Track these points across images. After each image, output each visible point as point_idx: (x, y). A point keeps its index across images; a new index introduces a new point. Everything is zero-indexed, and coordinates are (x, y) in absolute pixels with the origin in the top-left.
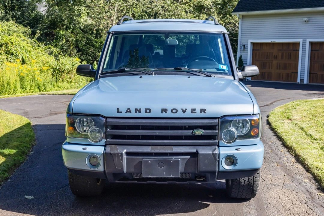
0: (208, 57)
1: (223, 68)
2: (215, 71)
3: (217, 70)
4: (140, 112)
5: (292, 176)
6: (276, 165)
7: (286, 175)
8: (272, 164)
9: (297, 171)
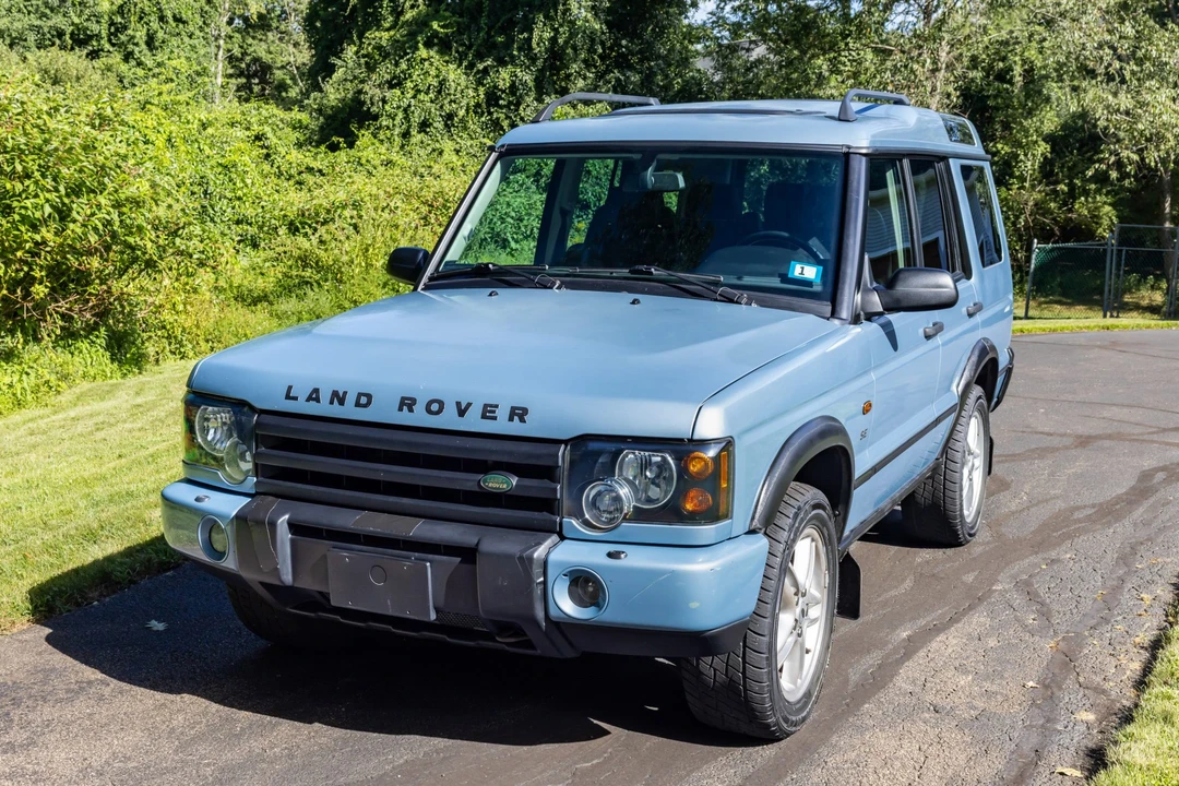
0: (786, 234)
1: (802, 273)
2: (775, 282)
3: (782, 282)
4: (342, 402)
5: (1055, 690)
6: (1048, 645)
7: (1031, 684)
8: (1037, 638)
9: (1098, 679)
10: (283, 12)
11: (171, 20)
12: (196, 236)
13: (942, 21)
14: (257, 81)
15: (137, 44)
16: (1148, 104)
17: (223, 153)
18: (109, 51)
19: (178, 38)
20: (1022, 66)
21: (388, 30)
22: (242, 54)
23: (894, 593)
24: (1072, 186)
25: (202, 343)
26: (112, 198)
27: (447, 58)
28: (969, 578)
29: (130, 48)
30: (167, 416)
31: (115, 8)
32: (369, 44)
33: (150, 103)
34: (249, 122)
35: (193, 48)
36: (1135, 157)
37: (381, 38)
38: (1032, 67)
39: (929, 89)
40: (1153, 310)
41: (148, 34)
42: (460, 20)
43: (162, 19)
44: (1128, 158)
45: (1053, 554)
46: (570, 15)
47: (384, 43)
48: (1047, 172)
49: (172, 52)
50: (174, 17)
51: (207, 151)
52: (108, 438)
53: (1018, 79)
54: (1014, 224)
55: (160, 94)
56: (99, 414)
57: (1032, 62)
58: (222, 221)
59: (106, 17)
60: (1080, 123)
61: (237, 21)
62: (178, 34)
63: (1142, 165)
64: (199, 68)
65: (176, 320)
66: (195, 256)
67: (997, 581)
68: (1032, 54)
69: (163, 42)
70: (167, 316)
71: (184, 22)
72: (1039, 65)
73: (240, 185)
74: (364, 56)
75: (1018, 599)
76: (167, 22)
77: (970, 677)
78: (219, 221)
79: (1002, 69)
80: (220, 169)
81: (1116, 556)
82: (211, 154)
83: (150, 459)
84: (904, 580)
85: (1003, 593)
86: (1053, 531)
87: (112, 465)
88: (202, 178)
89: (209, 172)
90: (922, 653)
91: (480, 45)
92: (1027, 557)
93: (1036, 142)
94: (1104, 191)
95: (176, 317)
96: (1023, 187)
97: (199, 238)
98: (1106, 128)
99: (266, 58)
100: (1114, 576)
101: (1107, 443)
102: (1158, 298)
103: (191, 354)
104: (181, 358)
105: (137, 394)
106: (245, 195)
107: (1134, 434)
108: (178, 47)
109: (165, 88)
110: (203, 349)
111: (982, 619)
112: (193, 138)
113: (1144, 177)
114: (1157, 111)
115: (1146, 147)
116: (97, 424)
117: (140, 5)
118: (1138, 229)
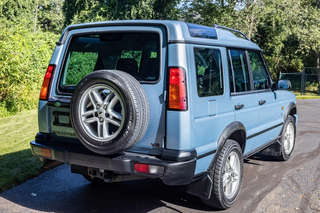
5: (304, 210)
6: (301, 196)
7: (297, 208)
8: (297, 194)
9: (317, 207)
10: (54, 4)
11: (21, 7)
12: (32, 73)
13: (252, 8)
14: (46, 25)
15: (11, 15)
16: (312, 32)
17: (39, 48)
18: (3, 17)
19: (24, 13)
20: (275, 21)
21: (87, 10)
22: (42, 17)
23: (253, 181)
24: (290, 56)
25: (34, 105)
26: (8, 62)
27: (105, 19)
28: (275, 176)
29: (9, 16)
30: (27, 128)
31: (5, 4)
32: (82, 15)
33: (16, 32)
34: (46, 38)
35: (28, 16)
36: (309, 48)
37: (85, 13)
38: (278, 21)
39: (249, 28)
40: (314, 92)
41: (15, 12)
42: (109, 7)
43: (19, 7)
44: (307, 48)
45: (298, 168)
46: (142, 6)
47: (86, 14)
48: (283, 52)
49: (22, 17)
50: (22, 6)
51: (34, 47)
52: (10, 136)
53: (274, 25)
54: (274, 67)
55: (19, 29)
56: (6, 128)
57: (278, 20)
58: (39, 68)
59: (2, 7)
60: (292, 37)
61: (40, 7)
62: (24, 11)
63: (311, 50)
64: (30, 21)
65: (26, 98)
66: (32, 79)
67: (282, 177)
68: (278, 17)
69: (19, 14)
70: (23, 97)
71: (25, 8)
72: (280, 20)
73: (44, 57)
74: (80, 18)
75: (290, 182)
76: (20, 8)
77: (279, 207)
78: (38, 68)
79: (269, 22)
80: (38, 52)
81: (316, 168)
82: (36, 48)
83: (25, 142)
84: (255, 177)
85: (285, 180)
86: (297, 161)
87: (13, 144)
88: (33, 55)
89: (35, 53)
90: (264, 199)
91: (115, 15)
92: (290, 169)
93: (280, 43)
94: (300, 58)
95: (26, 97)
96: (276, 56)
97: (34, 74)
98: (301, 39)
99: (49, 18)
100: (317, 175)
101: (309, 134)
102: (316, 89)
103: (31, 108)
104: (28, 110)
105: (17, 121)
106: (46, 60)
107: (316, 131)
108: (24, 15)
109: (20, 28)
110: (34, 107)
111: (280, 189)
112: (30, 43)
113: (312, 53)
114: (315, 34)
115: (312, 45)
116: (6, 131)
117: (12, 3)
118: (310, 69)
